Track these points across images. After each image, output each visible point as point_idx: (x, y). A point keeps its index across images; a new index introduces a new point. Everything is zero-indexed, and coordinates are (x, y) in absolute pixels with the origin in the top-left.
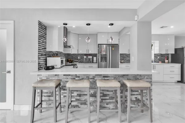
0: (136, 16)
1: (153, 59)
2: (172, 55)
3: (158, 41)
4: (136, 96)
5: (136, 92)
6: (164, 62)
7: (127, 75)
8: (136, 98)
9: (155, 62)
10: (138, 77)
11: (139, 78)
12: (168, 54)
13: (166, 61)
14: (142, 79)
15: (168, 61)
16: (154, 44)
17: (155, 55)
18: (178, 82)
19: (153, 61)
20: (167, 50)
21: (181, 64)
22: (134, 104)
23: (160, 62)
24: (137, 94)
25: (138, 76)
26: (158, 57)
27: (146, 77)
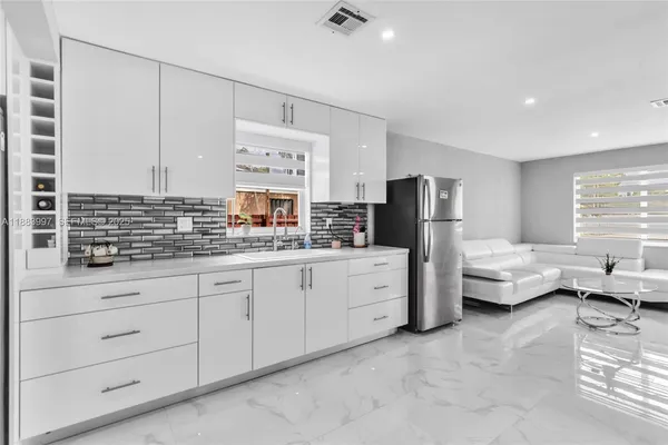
1: (308, 231)
2: (377, 207)
3: (327, 138)
6: (350, 243)
9: (314, 243)
12: (363, 206)
13: (359, 238)
15: (366, 237)
16: (311, 150)
17: (315, 207)
19: (307, 239)
20: (361, 187)
21: (407, 250)
23: (334, 243)
26: (329, 221)
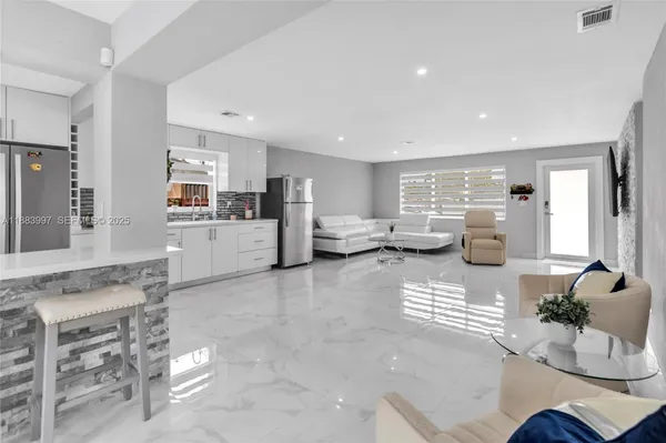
0: (105, 51)
1: (215, 209)
2: (262, 195)
3: (227, 153)
4: (105, 349)
5: (108, 332)
6: (244, 218)
7: (65, 276)
8: (107, 355)
9: (219, 216)
10: (115, 276)
11: (121, 280)
12: (254, 194)
13: (249, 213)
14: (133, 279)
15: (254, 213)
16: (217, 159)
17: (219, 194)
18: (274, 267)
19: (214, 214)
20: (249, 183)
21: (277, 220)
22: (98, 382)
23: (232, 216)
24: (111, 338)
25: (116, 274)
26: (229, 203)
27: (144, 272)
